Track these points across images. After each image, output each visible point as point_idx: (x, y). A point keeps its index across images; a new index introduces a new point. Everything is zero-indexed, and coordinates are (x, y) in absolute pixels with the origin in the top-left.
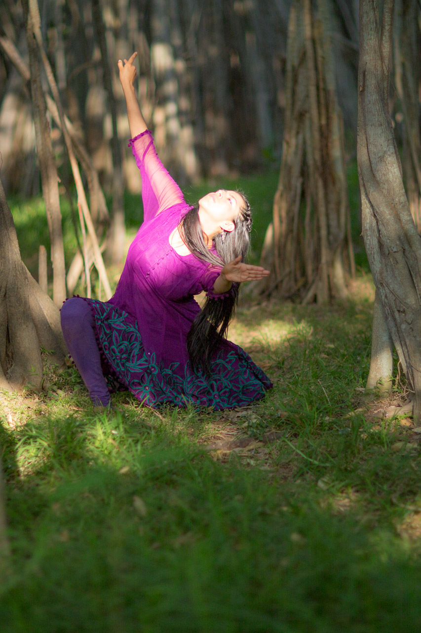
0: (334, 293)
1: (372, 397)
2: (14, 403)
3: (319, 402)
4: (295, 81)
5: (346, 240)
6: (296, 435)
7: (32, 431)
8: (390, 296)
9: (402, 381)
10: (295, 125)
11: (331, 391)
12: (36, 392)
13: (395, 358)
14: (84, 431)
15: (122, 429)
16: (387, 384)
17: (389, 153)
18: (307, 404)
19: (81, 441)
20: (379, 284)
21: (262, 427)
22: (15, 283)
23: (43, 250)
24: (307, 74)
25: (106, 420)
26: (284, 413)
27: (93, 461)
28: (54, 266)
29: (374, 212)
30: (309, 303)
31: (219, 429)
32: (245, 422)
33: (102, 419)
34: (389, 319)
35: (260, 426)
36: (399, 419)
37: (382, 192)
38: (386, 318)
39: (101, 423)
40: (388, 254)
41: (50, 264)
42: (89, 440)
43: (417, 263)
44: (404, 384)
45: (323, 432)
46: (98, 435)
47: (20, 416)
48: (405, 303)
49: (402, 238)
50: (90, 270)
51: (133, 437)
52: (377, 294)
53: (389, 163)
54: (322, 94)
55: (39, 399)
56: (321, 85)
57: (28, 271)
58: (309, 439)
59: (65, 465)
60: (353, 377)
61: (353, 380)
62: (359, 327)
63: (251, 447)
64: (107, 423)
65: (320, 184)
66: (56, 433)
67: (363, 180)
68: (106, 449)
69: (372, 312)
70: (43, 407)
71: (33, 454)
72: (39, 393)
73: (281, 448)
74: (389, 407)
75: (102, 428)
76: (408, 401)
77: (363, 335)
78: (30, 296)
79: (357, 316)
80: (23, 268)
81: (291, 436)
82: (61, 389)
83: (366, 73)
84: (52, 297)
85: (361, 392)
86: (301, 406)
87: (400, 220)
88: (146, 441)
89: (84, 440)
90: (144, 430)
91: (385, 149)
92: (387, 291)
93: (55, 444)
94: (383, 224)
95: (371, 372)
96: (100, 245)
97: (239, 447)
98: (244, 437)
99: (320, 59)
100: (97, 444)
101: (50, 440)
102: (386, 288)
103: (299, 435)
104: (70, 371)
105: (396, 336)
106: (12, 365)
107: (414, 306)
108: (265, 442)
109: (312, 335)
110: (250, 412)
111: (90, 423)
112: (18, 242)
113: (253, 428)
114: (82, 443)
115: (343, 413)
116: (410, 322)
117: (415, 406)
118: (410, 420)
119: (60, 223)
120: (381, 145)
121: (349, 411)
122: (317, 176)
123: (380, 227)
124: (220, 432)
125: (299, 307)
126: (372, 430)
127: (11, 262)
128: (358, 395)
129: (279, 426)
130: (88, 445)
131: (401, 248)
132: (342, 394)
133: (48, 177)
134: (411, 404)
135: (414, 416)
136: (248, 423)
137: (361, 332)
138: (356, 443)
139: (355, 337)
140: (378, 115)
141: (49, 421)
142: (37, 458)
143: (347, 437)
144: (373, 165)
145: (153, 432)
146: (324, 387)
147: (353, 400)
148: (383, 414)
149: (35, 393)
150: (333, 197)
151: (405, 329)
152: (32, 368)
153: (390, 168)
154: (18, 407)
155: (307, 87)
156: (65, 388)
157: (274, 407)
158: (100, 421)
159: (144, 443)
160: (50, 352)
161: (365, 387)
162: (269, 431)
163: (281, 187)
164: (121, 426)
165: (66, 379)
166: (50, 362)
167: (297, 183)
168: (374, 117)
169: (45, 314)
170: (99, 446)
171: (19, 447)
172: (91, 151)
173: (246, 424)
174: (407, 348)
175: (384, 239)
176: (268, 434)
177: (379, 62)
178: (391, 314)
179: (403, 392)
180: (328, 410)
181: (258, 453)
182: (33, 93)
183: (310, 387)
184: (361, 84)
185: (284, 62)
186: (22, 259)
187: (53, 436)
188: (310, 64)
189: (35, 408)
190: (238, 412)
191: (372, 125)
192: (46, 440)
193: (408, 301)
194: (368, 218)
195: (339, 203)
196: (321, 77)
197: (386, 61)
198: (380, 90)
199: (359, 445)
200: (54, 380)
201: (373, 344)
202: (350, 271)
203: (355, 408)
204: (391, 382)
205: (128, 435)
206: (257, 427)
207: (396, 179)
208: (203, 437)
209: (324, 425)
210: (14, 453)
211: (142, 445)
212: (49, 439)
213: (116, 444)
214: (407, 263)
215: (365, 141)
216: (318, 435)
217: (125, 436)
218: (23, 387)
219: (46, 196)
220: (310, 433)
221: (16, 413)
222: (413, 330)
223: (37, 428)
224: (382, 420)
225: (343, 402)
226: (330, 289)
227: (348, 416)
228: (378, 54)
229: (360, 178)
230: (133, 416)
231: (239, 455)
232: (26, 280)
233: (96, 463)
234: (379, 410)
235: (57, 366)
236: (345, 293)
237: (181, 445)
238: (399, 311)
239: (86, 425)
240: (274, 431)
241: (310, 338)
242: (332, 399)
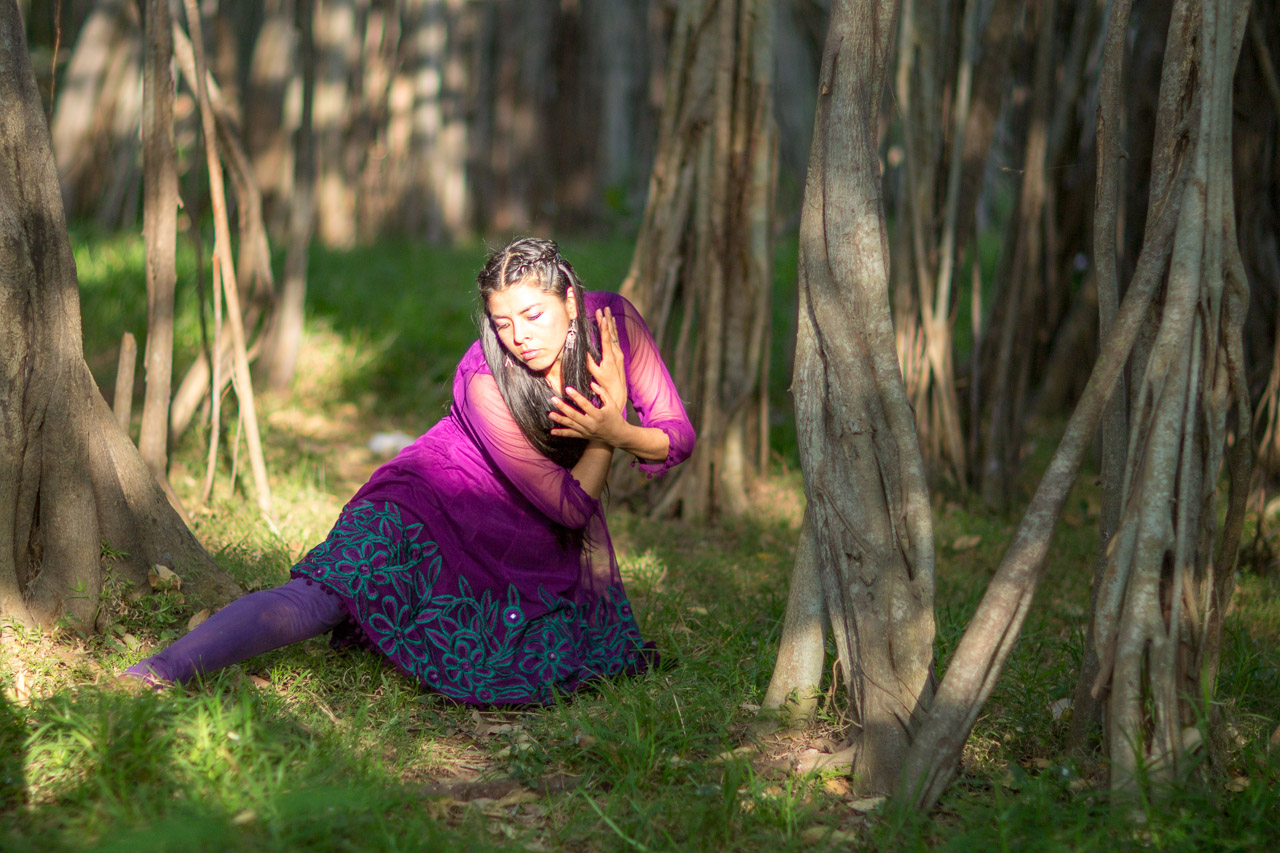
0: (717, 502)
1: (773, 727)
2: (34, 650)
3: (661, 724)
4: (691, 57)
5: (756, 395)
6: (606, 787)
7: (63, 714)
8: (834, 522)
9: (839, 700)
10: (679, 148)
11: (690, 703)
12: (81, 633)
13: (829, 652)
14: (172, 727)
15: (249, 732)
16: (806, 703)
17: (866, 228)
18: (637, 725)
19: (162, 746)
20: (815, 496)
21: (538, 760)
22: (65, 405)
23: (129, 342)
24: (718, 46)
25: (220, 709)
26: (586, 737)
27: (181, 791)
28: (147, 379)
29: (821, 347)
30: (663, 517)
31: (449, 755)
32: (504, 746)
33: (211, 706)
34: (828, 570)
35: (533, 758)
36: (824, 779)
37: (844, 307)
38: (821, 567)
39: (207, 713)
40: (841, 436)
41: (140, 371)
42: (179, 746)
43: (898, 461)
44: (842, 707)
45: (664, 787)
46: (198, 738)
47: (42, 680)
48: (864, 540)
49: (873, 406)
50: (221, 394)
51: (271, 751)
52: (809, 514)
53: (864, 250)
54: (743, 90)
55: (85, 648)
56: (744, 72)
57: (93, 382)
58: (632, 796)
59: (123, 793)
60: (738, 680)
61: (738, 687)
62: (763, 577)
63: (512, 800)
64: (219, 716)
65: (717, 274)
66: (112, 724)
67: (806, 276)
68: (212, 768)
69: (792, 550)
70: (93, 666)
71: (59, 762)
72: (88, 637)
73: (573, 809)
74: (806, 752)
75: (208, 725)
76: (845, 742)
77: (769, 597)
78: (91, 435)
79: (762, 556)
80: (84, 376)
81: (597, 788)
82: (133, 634)
83: (840, 59)
84: (136, 441)
85: (751, 713)
86: (625, 727)
87: (873, 368)
88: (296, 762)
89: (170, 744)
90: (295, 738)
91: (860, 220)
92: (830, 511)
93: (108, 745)
94: (837, 373)
95: (777, 673)
96: (248, 347)
97: (485, 796)
98: (499, 778)
99: (746, 18)
100: (195, 756)
101: (98, 736)
102: (829, 505)
103: (612, 787)
104: (156, 598)
105: (838, 606)
106: (37, 572)
107: (882, 549)
108: (540, 793)
109: (663, 582)
110: (517, 728)
111: (184, 711)
112: (82, 321)
113: (521, 761)
114: (164, 750)
115: (709, 753)
116: (870, 581)
117: (860, 754)
118: (845, 783)
119: (172, 290)
120: (853, 211)
121: (722, 750)
122: (712, 256)
123: (832, 379)
124: (452, 761)
125: (643, 521)
126: (764, 795)
127: (61, 360)
128: (744, 718)
129: (574, 763)
130: (176, 755)
131: (868, 428)
132: (713, 713)
133: (157, 194)
134: (852, 750)
135: (856, 776)
136: (512, 750)
137: (765, 589)
138: (729, 818)
139: (752, 598)
140: (854, 148)
141: (101, 696)
142: (67, 771)
143: (712, 802)
144: (831, 250)
145: (312, 746)
146: (676, 694)
147: (733, 729)
148: (792, 764)
149: (78, 636)
150: (740, 305)
151: (857, 595)
152: (79, 583)
153: (865, 259)
154: (40, 660)
155: (713, 70)
156: (142, 633)
157: (569, 723)
158: (206, 709)
159: (291, 766)
160: (119, 554)
161: (760, 704)
162: (552, 772)
163: (634, 272)
164: (249, 725)
165: (146, 614)
166: (117, 575)
167: (670, 267)
168: (845, 151)
169: (119, 475)
170: (198, 761)
171: (32, 743)
172: (252, 152)
173: (506, 752)
174: (857, 634)
175: (835, 404)
176: (550, 776)
177: (869, 39)
178: (833, 560)
179: (838, 724)
180: (680, 742)
181: (524, 814)
182: (148, 17)
183: (648, 690)
184: (826, 80)
185: (671, 15)
186: (84, 358)
187: (104, 730)
188: (726, 26)
189: (74, 666)
190: (493, 724)
191: (838, 169)
192: (90, 736)
193: (871, 537)
194: (809, 357)
195: (750, 319)
196: (744, 54)
197: (884, 40)
198: (862, 94)
199: (735, 821)
200: (121, 614)
201: (788, 619)
202: (757, 461)
203: (736, 744)
204: (816, 700)
205: (261, 745)
206: (528, 760)
207: (875, 283)
208: (415, 767)
209: (666, 772)
210: (20, 753)
211: (288, 768)
212: (95, 733)
213: (234, 760)
214: (877, 458)
215: (821, 198)
216: (653, 790)
217: (253, 746)
218: (55, 619)
219: (148, 233)
220: (636, 784)
221: (34, 672)
222: (873, 598)
223: (73, 709)
224: (788, 776)
225: (713, 729)
226: (712, 493)
227: (718, 759)
228: (869, 22)
229: (802, 273)
230: (274, 707)
231: (485, 813)
232: (89, 400)
233: (188, 796)
234: (784, 755)
235: (130, 586)
236: (741, 504)
237: (367, 778)
238: (849, 556)
239: (176, 714)
240: (562, 771)
241: (659, 590)
242: (689, 722)
